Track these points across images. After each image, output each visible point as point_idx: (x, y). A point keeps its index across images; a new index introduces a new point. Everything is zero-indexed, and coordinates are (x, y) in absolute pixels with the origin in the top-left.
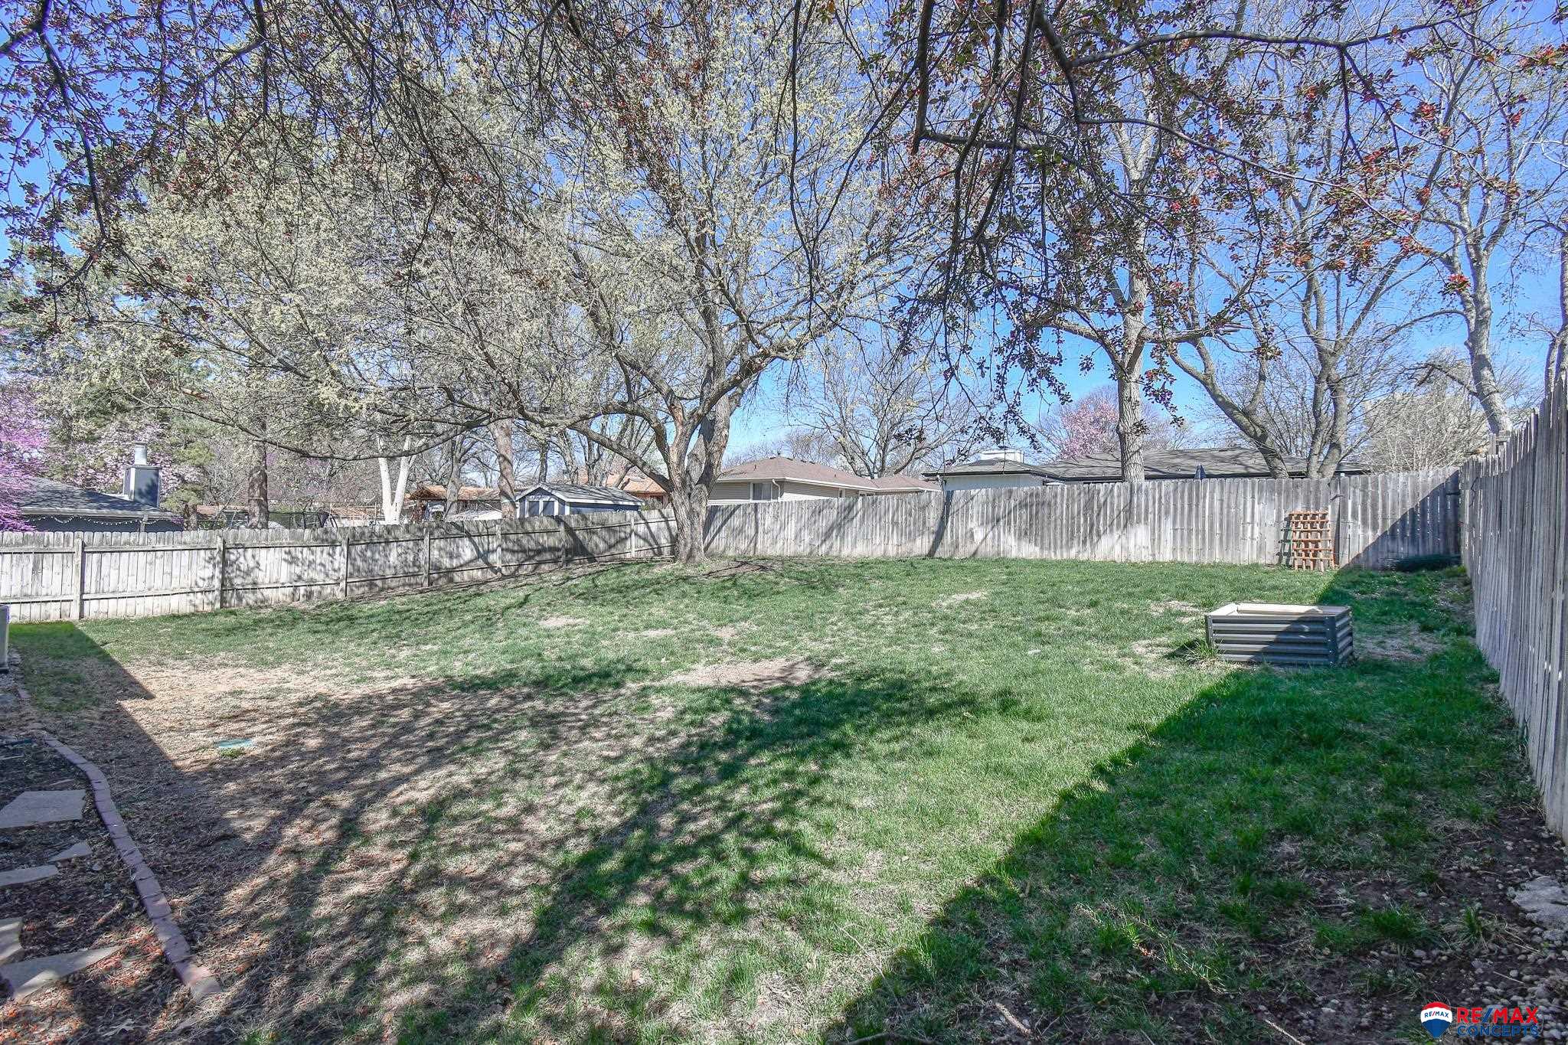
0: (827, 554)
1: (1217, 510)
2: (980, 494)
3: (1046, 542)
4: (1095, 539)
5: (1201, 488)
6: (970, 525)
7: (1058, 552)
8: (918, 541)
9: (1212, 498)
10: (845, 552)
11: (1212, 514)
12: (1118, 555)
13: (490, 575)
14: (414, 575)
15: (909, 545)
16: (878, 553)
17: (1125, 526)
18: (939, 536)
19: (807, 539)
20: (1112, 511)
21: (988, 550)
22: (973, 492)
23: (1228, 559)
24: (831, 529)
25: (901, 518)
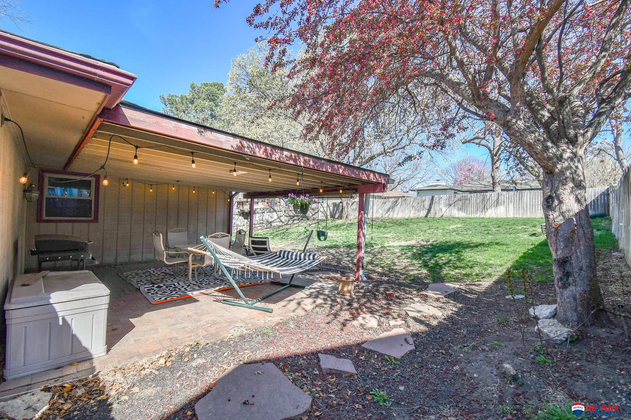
0: (388, 217)
1: (528, 201)
2: (445, 197)
3: (468, 213)
4: (486, 210)
5: (523, 194)
6: (441, 207)
7: (473, 215)
8: (422, 212)
9: (527, 197)
10: (395, 216)
11: (527, 202)
12: (494, 216)
13: (281, 224)
14: (262, 223)
15: (418, 214)
16: (407, 217)
17: (496, 206)
18: (429, 210)
19: (381, 212)
20: (492, 201)
21: (447, 214)
22: (441, 196)
23: (532, 216)
24: (389, 209)
25: (415, 205)
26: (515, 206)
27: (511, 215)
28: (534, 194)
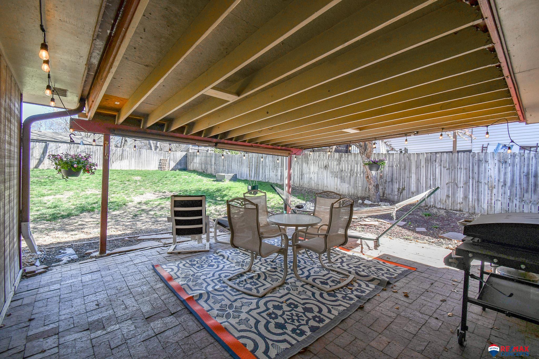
17: (121, 160)
18: (41, 160)
26: (136, 161)
27: (133, 168)
28: (149, 152)
